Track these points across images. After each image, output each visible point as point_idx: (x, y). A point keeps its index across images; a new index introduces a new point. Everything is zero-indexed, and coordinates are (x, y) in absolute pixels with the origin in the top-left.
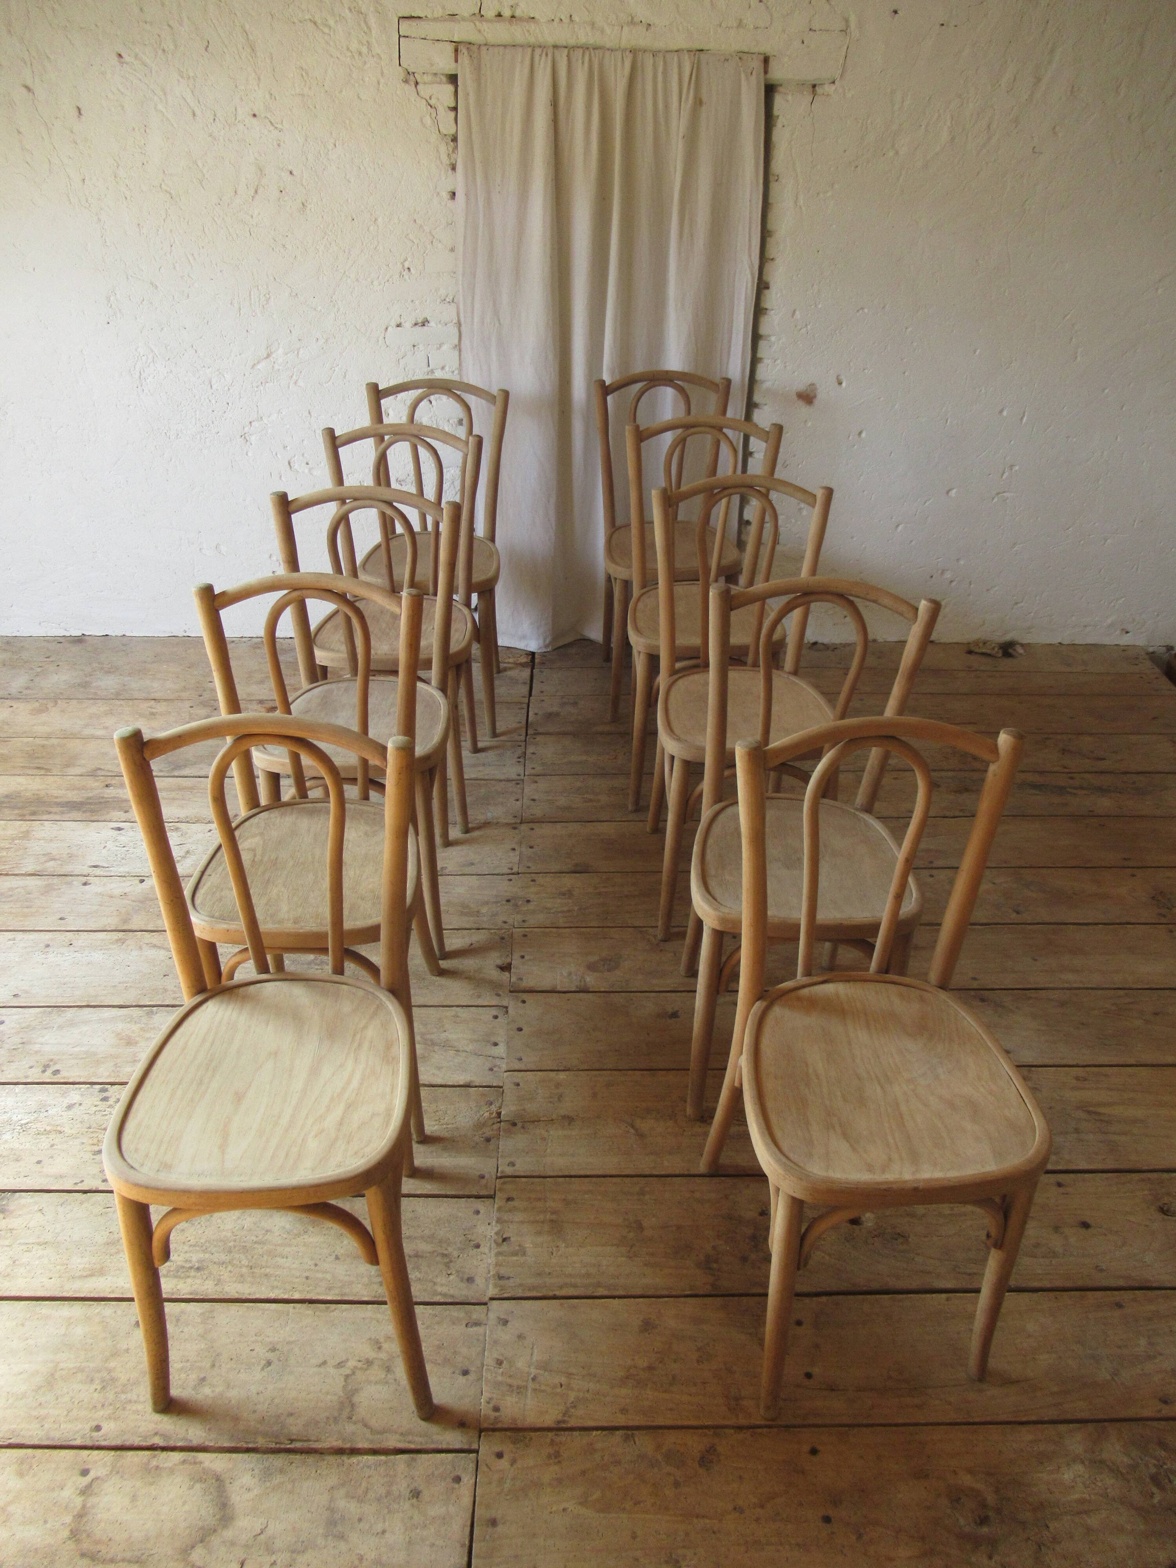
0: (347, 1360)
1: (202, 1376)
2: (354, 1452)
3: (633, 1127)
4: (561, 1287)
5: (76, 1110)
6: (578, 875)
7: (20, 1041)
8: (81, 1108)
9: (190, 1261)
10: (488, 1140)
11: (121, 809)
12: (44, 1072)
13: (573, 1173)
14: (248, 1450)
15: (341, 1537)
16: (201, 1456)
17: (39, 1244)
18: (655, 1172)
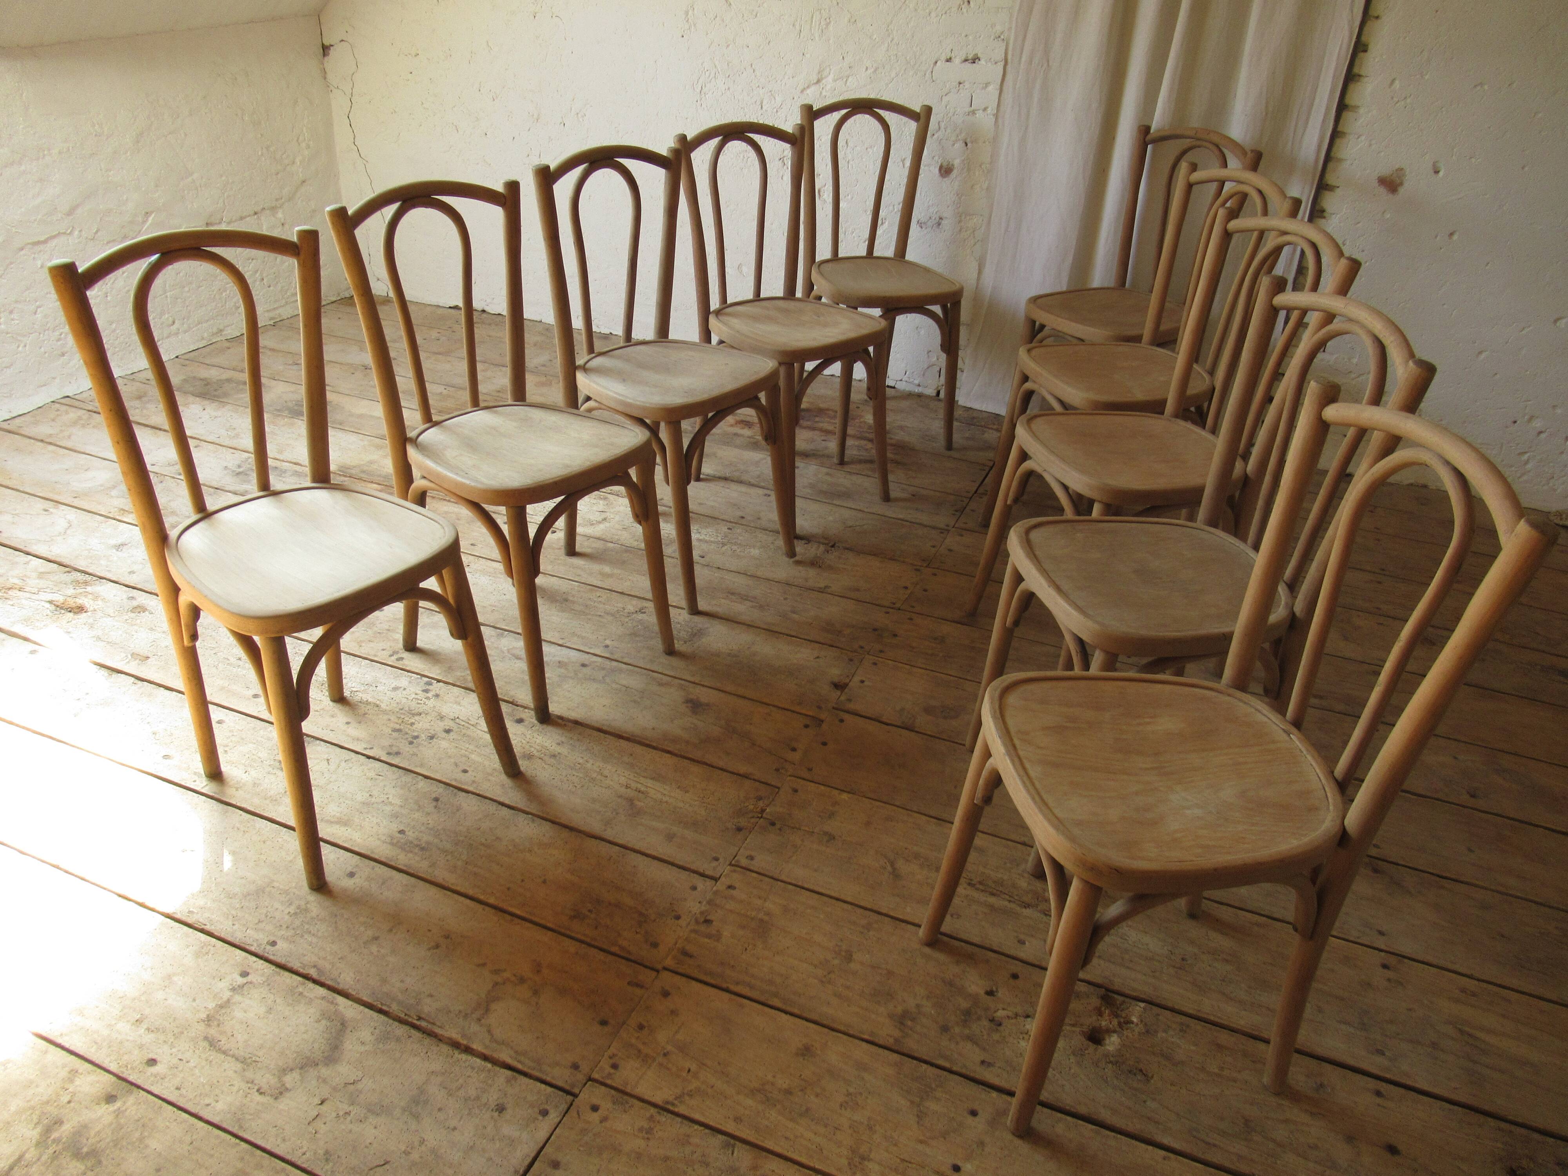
0: (505, 970)
1: (376, 935)
2: (468, 1050)
3: (892, 864)
4: (737, 983)
6: (959, 625)
7: (387, 627)
8: (404, 692)
10: (739, 829)
12: (391, 656)
13: (806, 886)
14: (381, 1011)
15: (417, 1117)
16: (340, 1000)
18: (892, 914)
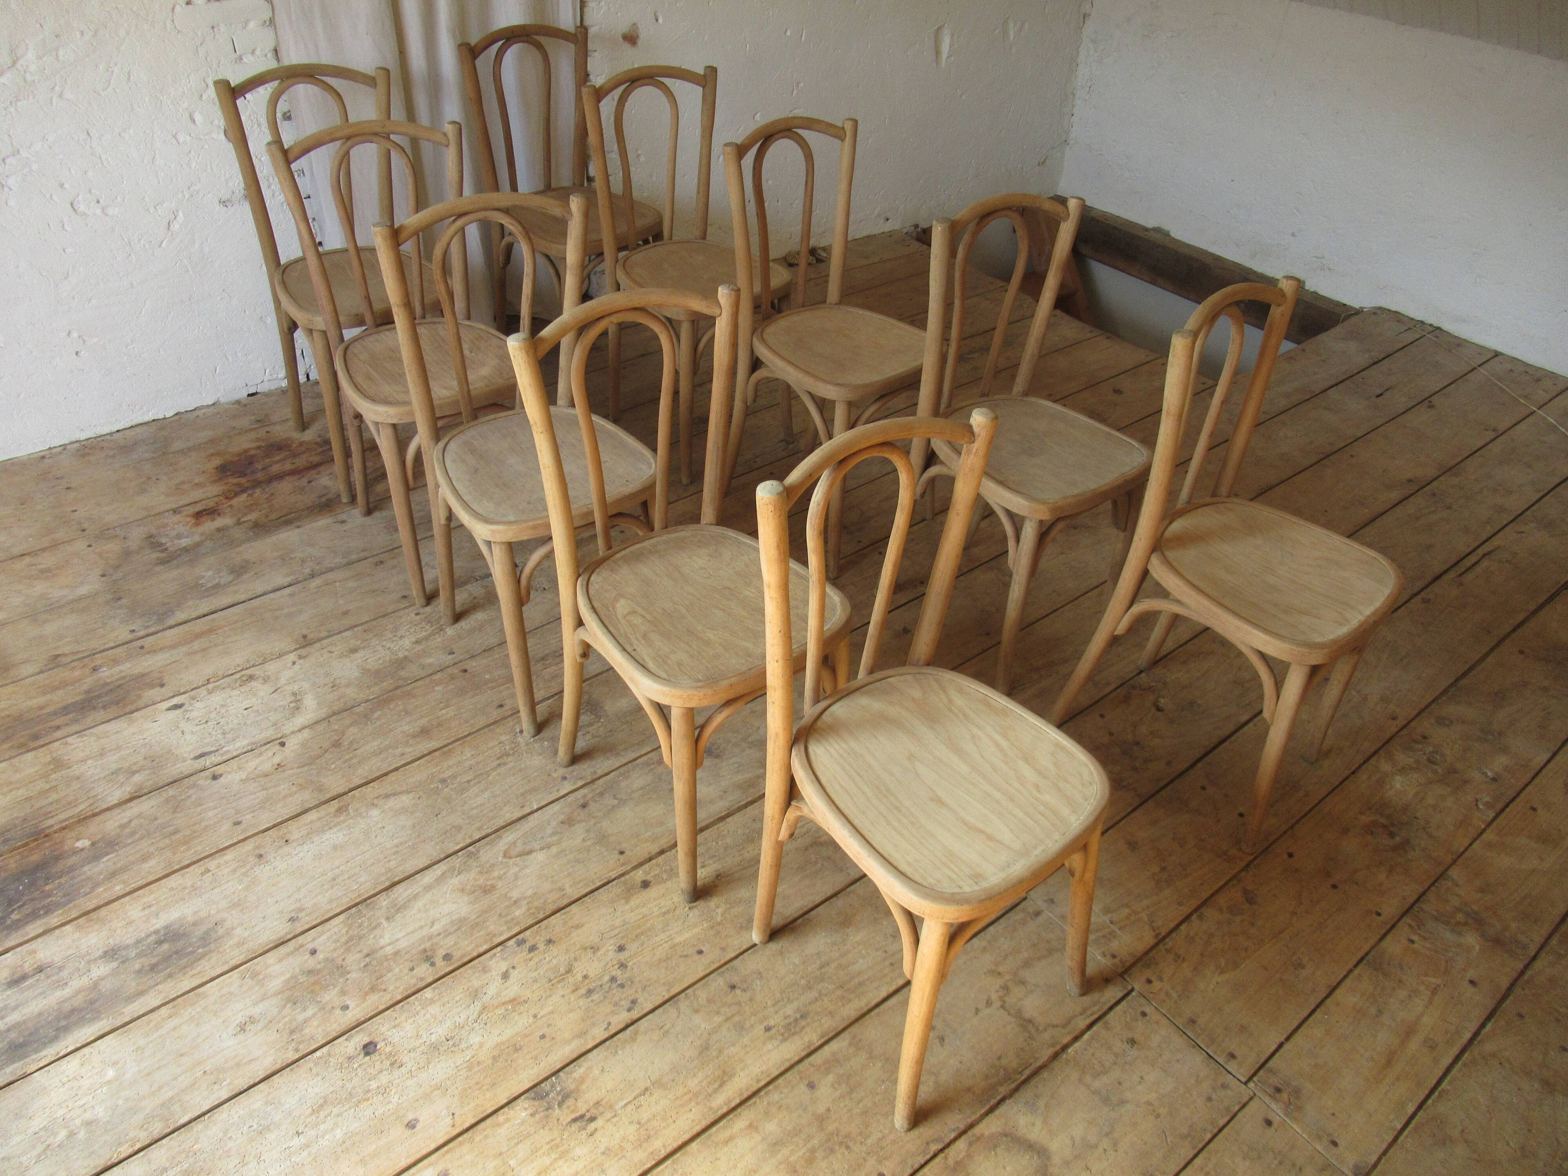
0: (989, 997)
2: (1065, 1048)
5: (514, 974)
7: (361, 955)
8: (518, 970)
9: (789, 1016)
12: (432, 965)
14: (1001, 1102)
16: (976, 1130)
17: (640, 1095)
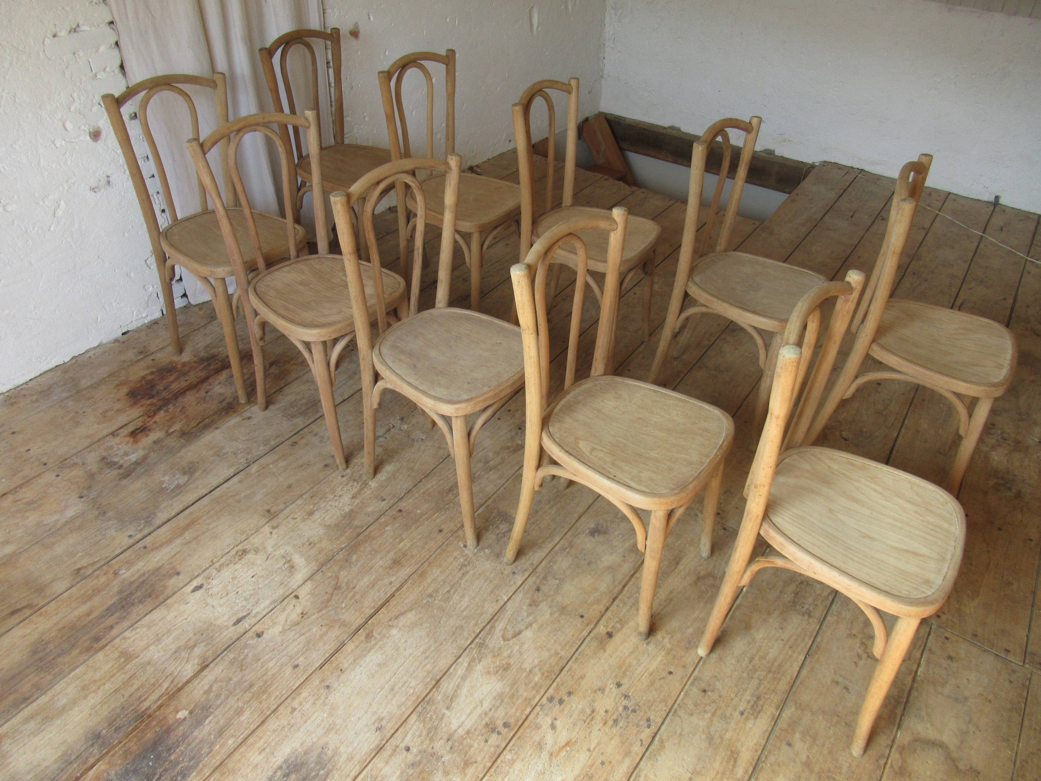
5: (558, 723)
8: (559, 719)
9: (749, 701)
11: (171, 576)
12: (498, 733)
